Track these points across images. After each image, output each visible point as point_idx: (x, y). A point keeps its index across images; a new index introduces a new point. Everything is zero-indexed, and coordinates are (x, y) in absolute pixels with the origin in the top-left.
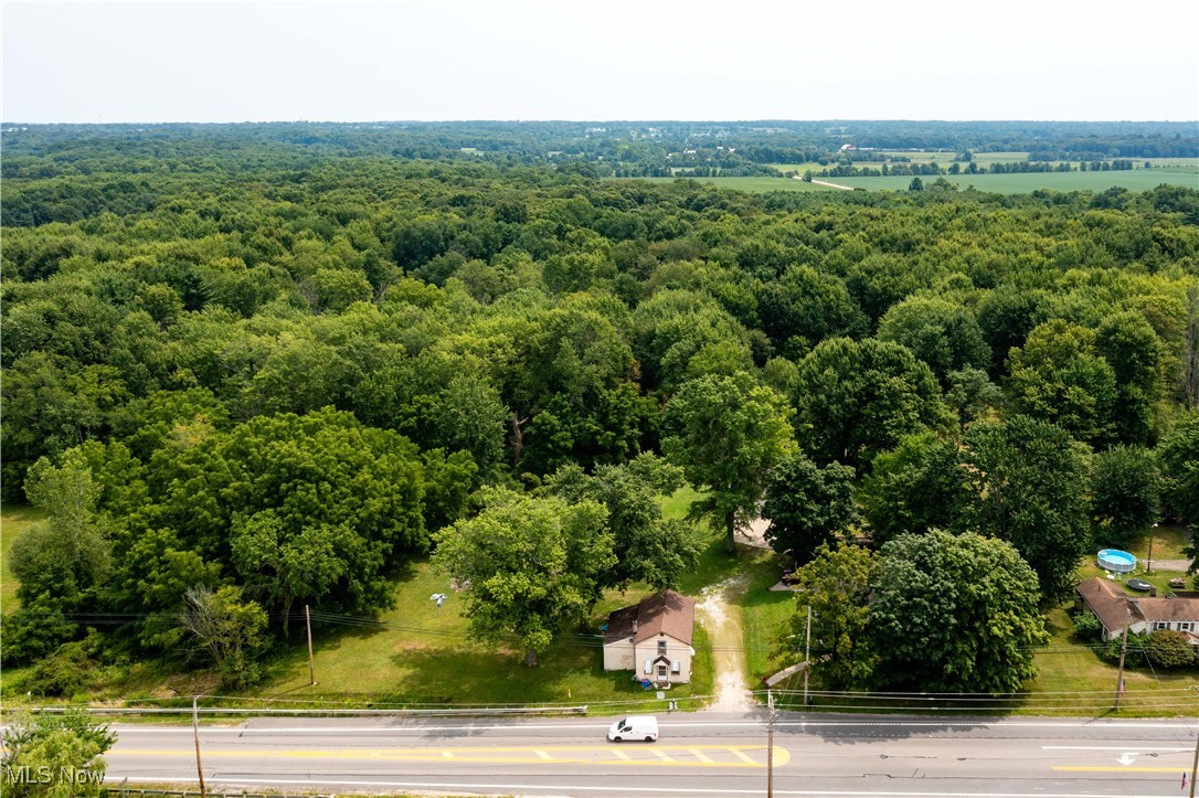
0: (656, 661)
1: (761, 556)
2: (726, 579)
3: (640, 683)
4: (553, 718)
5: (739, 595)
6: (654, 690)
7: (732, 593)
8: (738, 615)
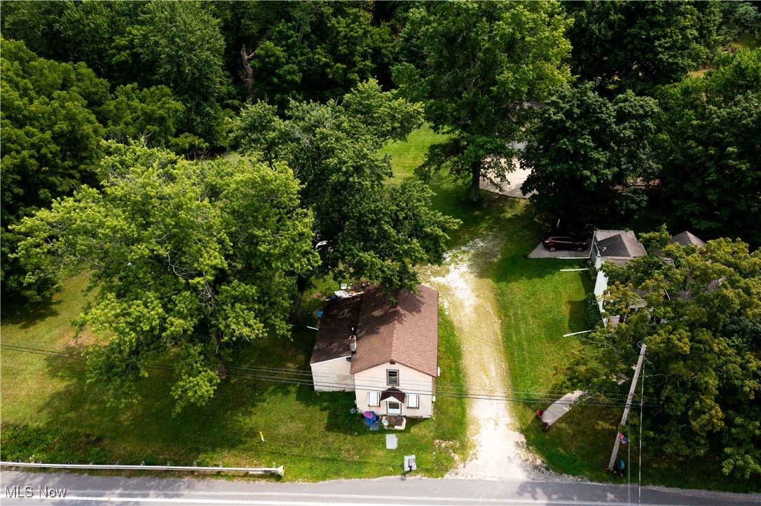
0: (385, 395)
1: (511, 207)
2: (472, 239)
3: (362, 416)
4: (236, 482)
5: (490, 263)
6: (383, 431)
7: (480, 261)
8: (491, 295)
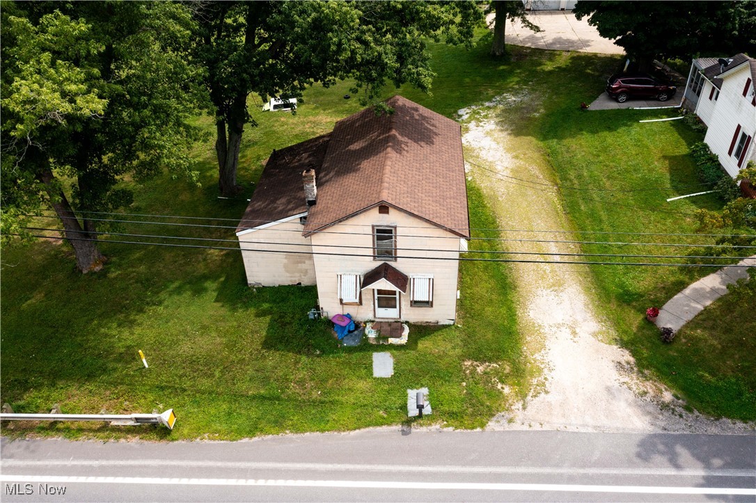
0: (370, 278)
1: (551, 60)
2: (500, 94)
3: (330, 323)
5: (529, 119)
6: (367, 347)
7: (515, 117)
